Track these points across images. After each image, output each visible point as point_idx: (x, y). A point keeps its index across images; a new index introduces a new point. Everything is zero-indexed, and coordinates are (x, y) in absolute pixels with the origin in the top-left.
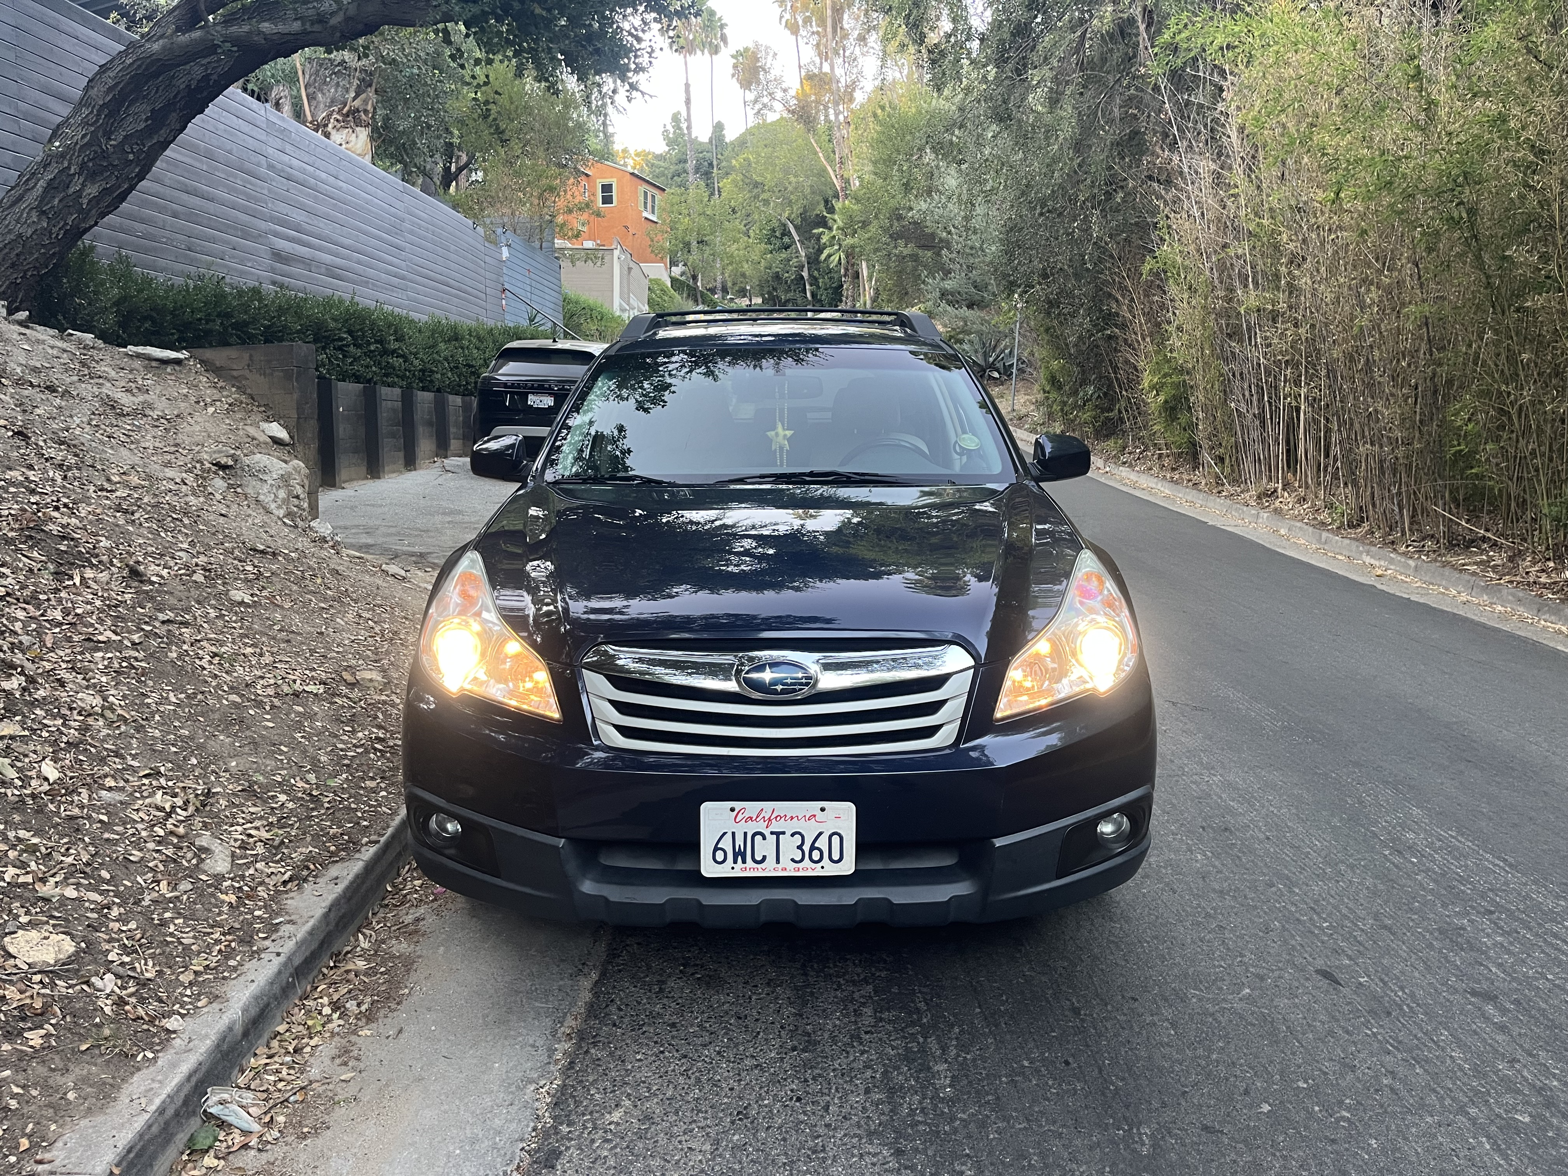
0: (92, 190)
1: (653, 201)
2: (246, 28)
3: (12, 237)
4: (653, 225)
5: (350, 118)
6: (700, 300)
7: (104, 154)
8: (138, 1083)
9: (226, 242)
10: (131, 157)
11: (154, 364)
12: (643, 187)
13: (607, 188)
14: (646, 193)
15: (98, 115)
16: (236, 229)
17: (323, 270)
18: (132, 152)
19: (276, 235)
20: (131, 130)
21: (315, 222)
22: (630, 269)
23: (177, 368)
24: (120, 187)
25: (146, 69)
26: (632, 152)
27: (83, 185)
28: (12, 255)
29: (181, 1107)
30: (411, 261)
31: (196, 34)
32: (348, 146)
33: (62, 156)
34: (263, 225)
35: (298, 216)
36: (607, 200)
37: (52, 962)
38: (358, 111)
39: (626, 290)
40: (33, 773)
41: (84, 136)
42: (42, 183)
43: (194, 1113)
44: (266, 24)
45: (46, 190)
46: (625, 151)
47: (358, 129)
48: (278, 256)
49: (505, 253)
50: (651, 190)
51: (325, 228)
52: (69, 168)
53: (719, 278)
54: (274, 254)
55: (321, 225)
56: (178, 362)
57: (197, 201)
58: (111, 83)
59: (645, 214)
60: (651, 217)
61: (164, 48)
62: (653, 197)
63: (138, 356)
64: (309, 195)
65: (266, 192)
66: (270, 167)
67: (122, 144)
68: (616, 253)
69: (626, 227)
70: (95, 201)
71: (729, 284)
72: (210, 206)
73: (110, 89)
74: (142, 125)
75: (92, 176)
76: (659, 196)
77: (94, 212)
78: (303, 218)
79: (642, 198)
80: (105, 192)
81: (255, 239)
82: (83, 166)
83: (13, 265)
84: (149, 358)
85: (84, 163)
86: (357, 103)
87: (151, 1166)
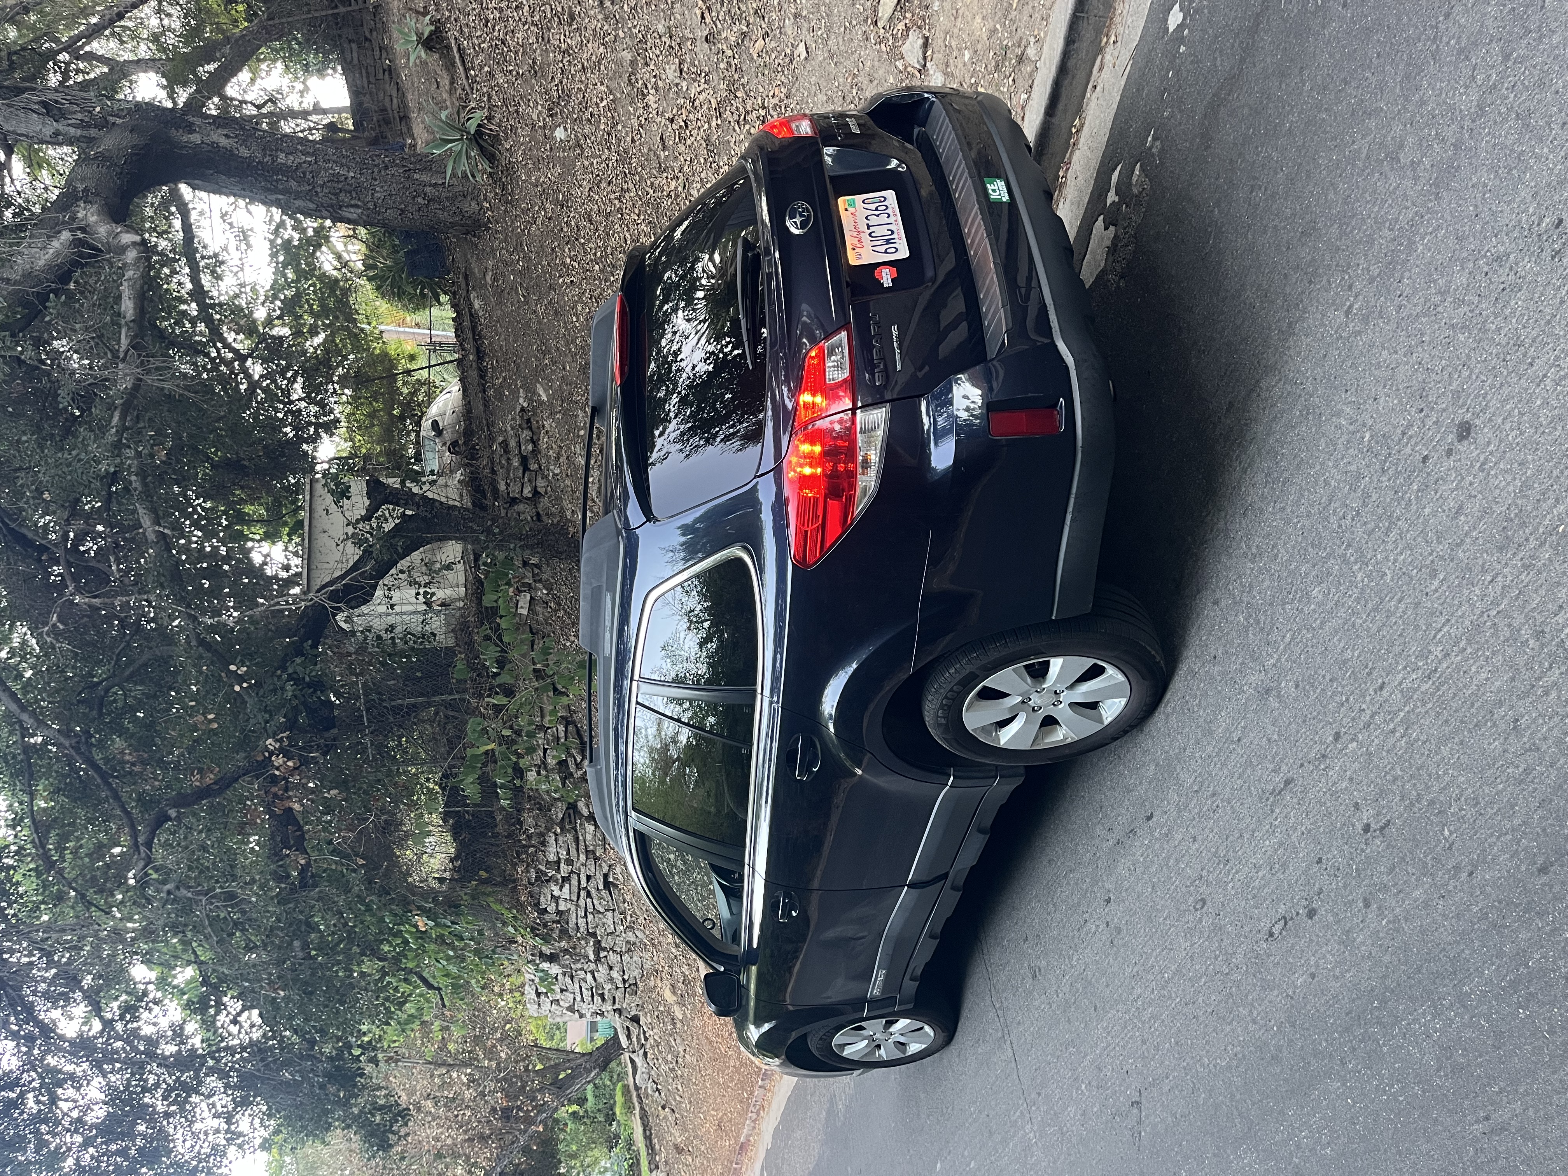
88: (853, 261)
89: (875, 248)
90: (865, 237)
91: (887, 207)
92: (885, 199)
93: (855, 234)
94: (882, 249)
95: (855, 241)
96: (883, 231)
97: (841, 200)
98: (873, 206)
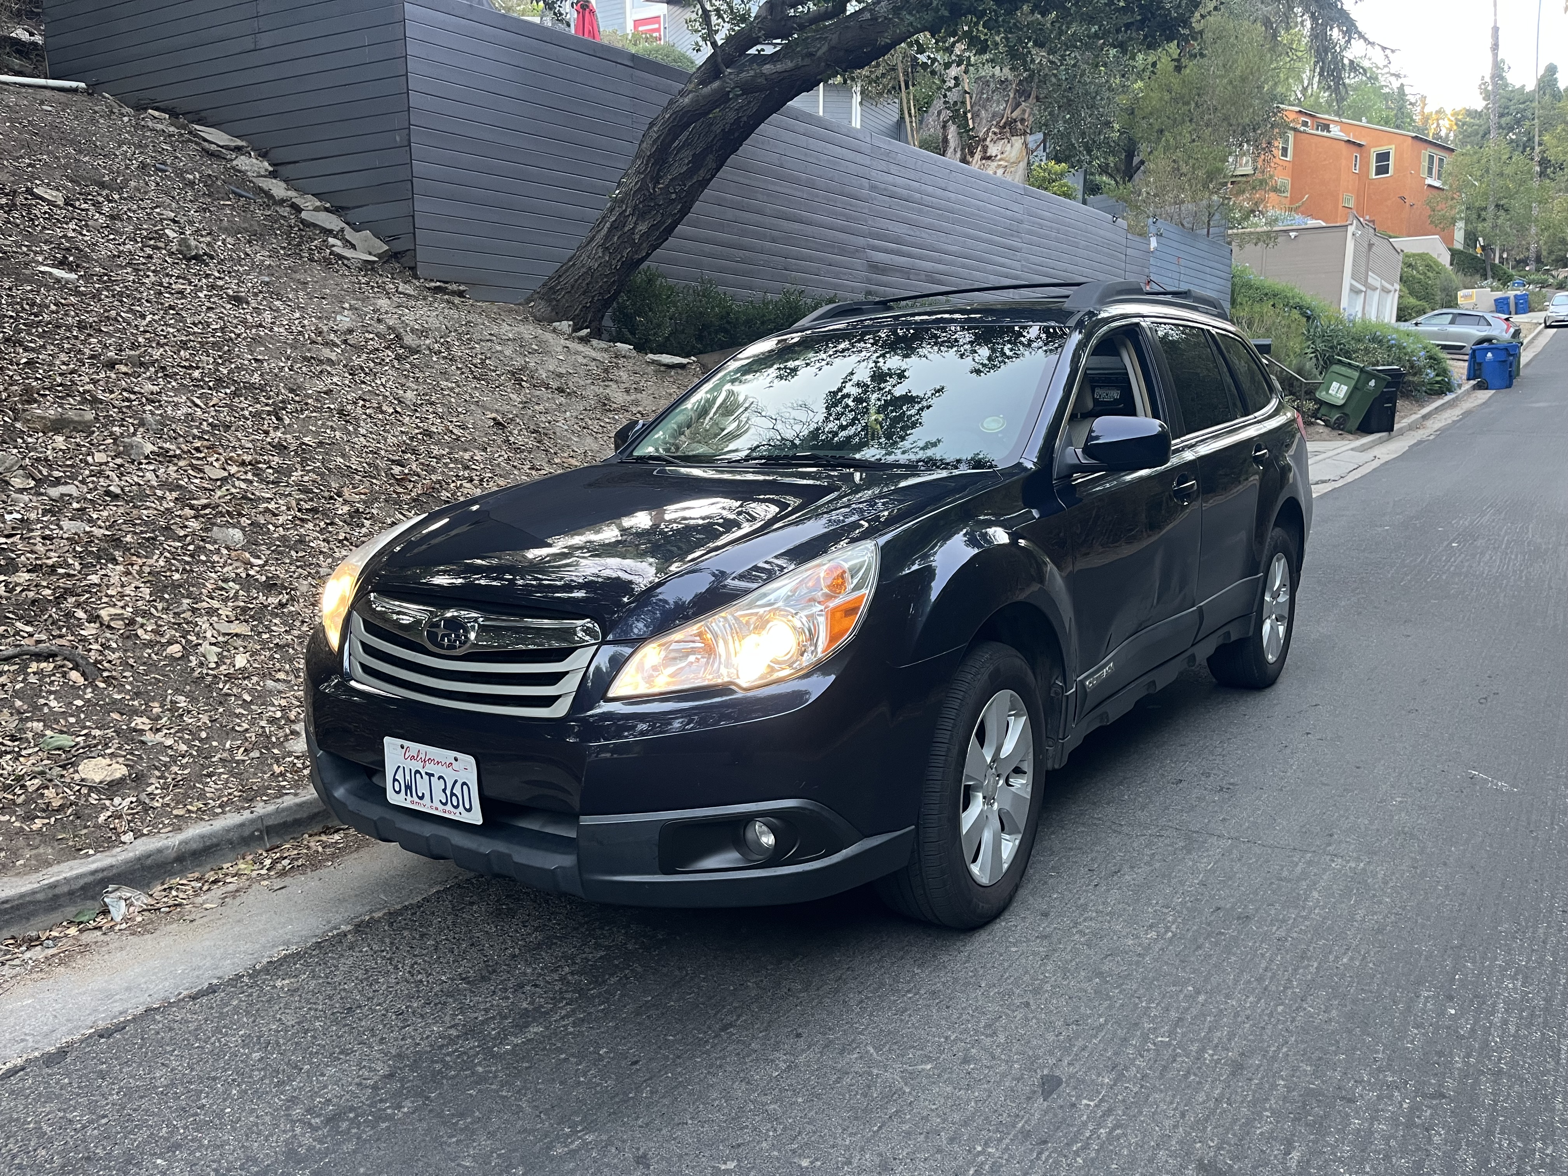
0: (643, 227)
1: (1441, 166)
2: (752, 73)
3: (584, 270)
4: (1441, 193)
5: (1007, 129)
6: (1490, 273)
7: (652, 197)
8: (65, 866)
9: (820, 261)
10: (674, 196)
11: (662, 368)
12: (1426, 152)
13: (1383, 157)
14: (1431, 158)
15: (647, 164)
16: (833, 247)
17: (923, 277)
18: (675, 192)
19: (875, 248)
20: (675, 173)
21: (918, 233)
22: (1371, 245)
23: (680, 371)
24: (664, 223)
25: (680, 121)
26: (1449, 112)
27: (636, 224)
28: (584, 285)
29: (78, 890)
30: (1027, 260)
31: (716, 85)
32: (1003, 156)
33: (622, 201)
34: (861, 241)
35: (900, 229)
36: (1382, 170)
37: (97, 781)
38: (1015, 121)
39: (1363, 269)
40: (228, 661)
41: (637, 183)
42: (608, 225)
43: (93, 898)
44: (767, 66)
45: (610, 230)
46: (1439, 112)
47: (1014, 138)
48: (875, 267)
49: (1153, 243)
50: (1438, 154)
51: (927, 237)
52: (625, 210)
53: (1533, 247)
54: (870, 266)
55: (923, 235)
56: (682, 366)
57: (797, 226)
58: (655, 136)
59: (1429, 181)
60: (1437, 184)
61: (692, 101)
62: (1441, 160)
63: (653, 362)
64: (913, 209)
65: (866, 211)
66: (873, 188)
67: (668, 186)
68: (1351, 229)
69: (1403, 198)
70: (645, 235)
71: (1544, 253)
72: (809, 229)
73: (655, 141)
74: (685, 168)
75: (642, 216)
76: (1448, 158)
77: (644, 245)
78: (904, 231)
79: (1426, 164)
80: (652, 228)
81: (852, 254)
82: (635, 207)
83: (584, 293)
84: (660, 364)
85: (636, 205)
86: (1014, 115)
87: (28, 919)
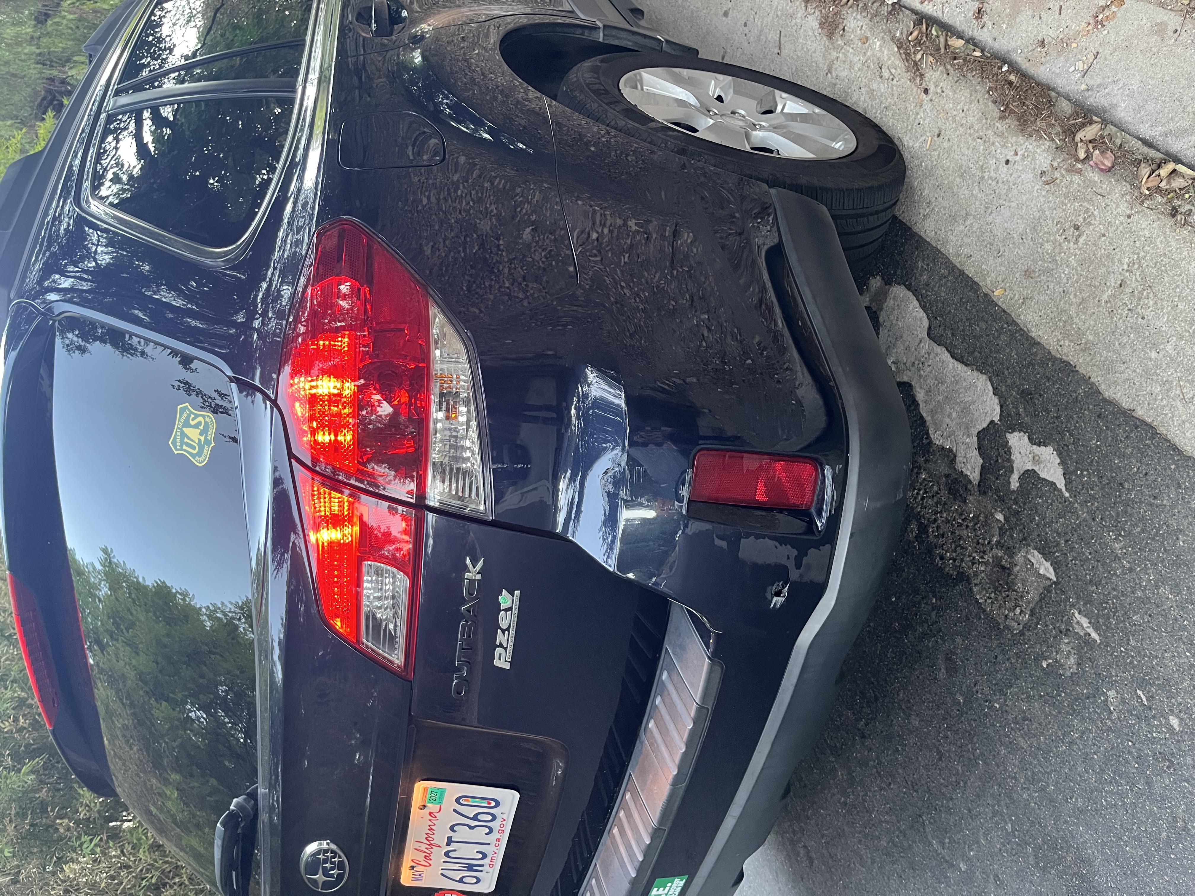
88: (406, 879)
89: (444, 872)
90: (438, 855)
91: (494, 818)
92: (498, 804)
93: (423, 847)
94: (458, 876)
95: (420, 857)
96: (471, 852)
97: (420, 787)
98: (471, 812)
